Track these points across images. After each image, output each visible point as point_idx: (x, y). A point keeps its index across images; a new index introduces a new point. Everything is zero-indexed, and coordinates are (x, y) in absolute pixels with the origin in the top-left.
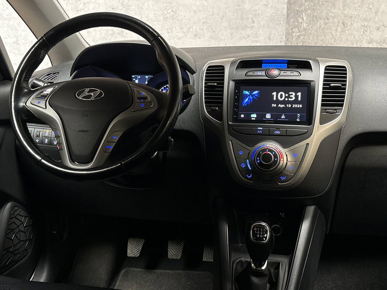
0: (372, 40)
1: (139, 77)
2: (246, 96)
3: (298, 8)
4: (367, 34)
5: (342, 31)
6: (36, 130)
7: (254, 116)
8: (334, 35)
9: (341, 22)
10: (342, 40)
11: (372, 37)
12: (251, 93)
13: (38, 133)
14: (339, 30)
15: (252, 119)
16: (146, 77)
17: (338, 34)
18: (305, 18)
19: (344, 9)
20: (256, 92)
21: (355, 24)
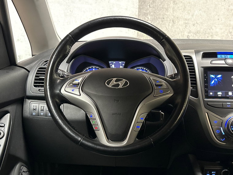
0: (190, 31)
1: (115, 63)
2: (213, 79)
3: (145, 12)
4: (188, 27)
5: (172, 26)
6: (40, 105)
7: (220, 93)
8: (168, 28)
9: (172, 20)
10: (172, 31)
11: (190, 30)
12: (216, 76)
13: (42, 108)
14: (170, 25)
15: (219, 96)
16: (120, 62)
17: (170, 27)
18: (149, 17)
19: (173, 13)
20: (220, 76)
21: (180, 22)
